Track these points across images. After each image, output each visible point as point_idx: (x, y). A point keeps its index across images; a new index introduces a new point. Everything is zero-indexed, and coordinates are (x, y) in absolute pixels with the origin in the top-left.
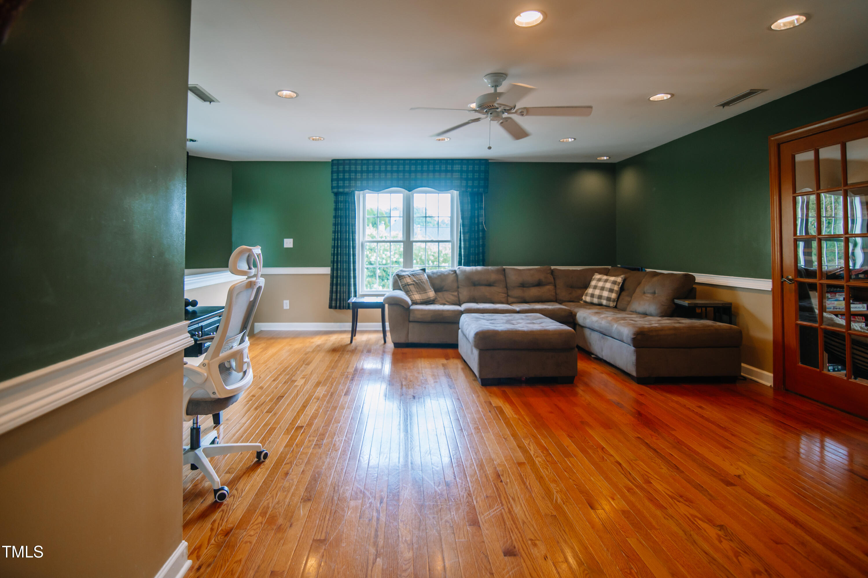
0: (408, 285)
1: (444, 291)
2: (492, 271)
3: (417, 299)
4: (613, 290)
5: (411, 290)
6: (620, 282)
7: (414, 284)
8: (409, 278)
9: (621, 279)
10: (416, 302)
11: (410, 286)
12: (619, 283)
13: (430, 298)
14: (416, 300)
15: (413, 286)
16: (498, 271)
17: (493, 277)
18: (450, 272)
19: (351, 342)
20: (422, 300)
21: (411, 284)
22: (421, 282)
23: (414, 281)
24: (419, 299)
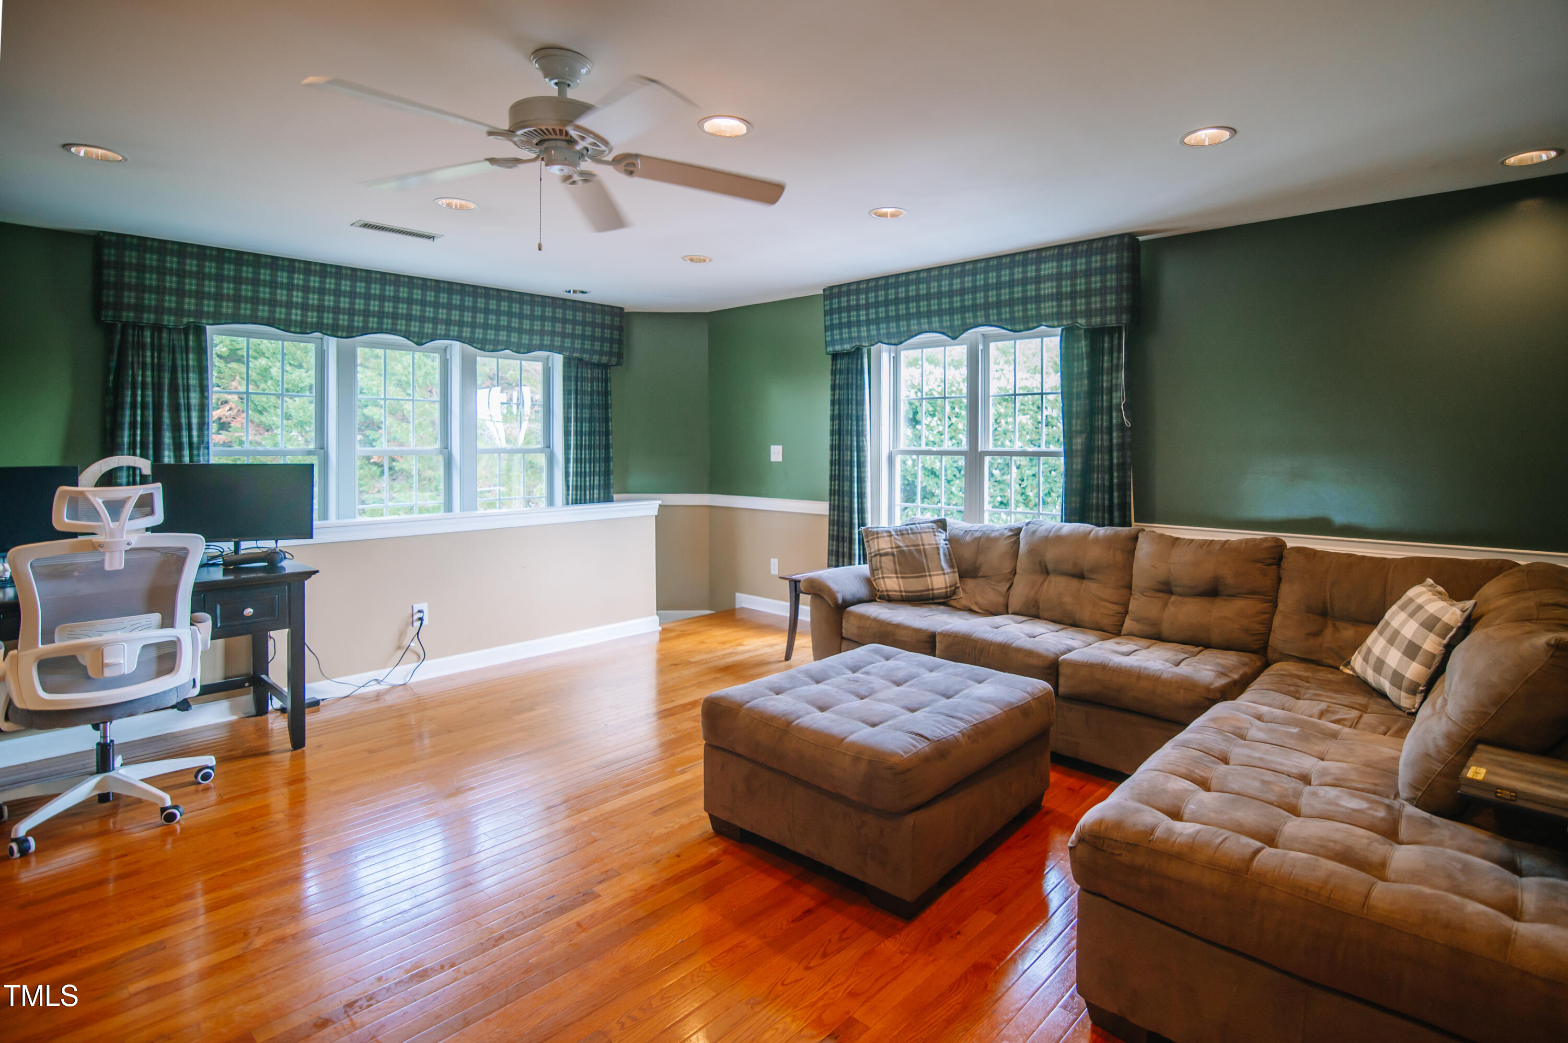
0: (881, 555)
1: (981, 577)
2: (1097, 540)
3: (889, 588)
4: (1420, 648)
5: (881, 567)
6: (1452, 623)
7: (893, 554)
8: (887, 539)
9: (1459, 612)
10: (888, 595)
11: (883, 558)
12: (1448, 628)
13: (933, 590)
14: (887, 591)
15: (891, 558)
16: (1109, 542)
17: (1093, 555)
18: (1006, 531)
19: (788, 657)
20: (905, 592)
21: (886, 554)
22: (918, 551)
23: (898, 547)
24: (897, 588)
